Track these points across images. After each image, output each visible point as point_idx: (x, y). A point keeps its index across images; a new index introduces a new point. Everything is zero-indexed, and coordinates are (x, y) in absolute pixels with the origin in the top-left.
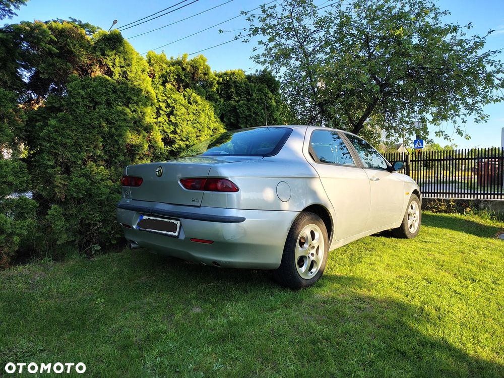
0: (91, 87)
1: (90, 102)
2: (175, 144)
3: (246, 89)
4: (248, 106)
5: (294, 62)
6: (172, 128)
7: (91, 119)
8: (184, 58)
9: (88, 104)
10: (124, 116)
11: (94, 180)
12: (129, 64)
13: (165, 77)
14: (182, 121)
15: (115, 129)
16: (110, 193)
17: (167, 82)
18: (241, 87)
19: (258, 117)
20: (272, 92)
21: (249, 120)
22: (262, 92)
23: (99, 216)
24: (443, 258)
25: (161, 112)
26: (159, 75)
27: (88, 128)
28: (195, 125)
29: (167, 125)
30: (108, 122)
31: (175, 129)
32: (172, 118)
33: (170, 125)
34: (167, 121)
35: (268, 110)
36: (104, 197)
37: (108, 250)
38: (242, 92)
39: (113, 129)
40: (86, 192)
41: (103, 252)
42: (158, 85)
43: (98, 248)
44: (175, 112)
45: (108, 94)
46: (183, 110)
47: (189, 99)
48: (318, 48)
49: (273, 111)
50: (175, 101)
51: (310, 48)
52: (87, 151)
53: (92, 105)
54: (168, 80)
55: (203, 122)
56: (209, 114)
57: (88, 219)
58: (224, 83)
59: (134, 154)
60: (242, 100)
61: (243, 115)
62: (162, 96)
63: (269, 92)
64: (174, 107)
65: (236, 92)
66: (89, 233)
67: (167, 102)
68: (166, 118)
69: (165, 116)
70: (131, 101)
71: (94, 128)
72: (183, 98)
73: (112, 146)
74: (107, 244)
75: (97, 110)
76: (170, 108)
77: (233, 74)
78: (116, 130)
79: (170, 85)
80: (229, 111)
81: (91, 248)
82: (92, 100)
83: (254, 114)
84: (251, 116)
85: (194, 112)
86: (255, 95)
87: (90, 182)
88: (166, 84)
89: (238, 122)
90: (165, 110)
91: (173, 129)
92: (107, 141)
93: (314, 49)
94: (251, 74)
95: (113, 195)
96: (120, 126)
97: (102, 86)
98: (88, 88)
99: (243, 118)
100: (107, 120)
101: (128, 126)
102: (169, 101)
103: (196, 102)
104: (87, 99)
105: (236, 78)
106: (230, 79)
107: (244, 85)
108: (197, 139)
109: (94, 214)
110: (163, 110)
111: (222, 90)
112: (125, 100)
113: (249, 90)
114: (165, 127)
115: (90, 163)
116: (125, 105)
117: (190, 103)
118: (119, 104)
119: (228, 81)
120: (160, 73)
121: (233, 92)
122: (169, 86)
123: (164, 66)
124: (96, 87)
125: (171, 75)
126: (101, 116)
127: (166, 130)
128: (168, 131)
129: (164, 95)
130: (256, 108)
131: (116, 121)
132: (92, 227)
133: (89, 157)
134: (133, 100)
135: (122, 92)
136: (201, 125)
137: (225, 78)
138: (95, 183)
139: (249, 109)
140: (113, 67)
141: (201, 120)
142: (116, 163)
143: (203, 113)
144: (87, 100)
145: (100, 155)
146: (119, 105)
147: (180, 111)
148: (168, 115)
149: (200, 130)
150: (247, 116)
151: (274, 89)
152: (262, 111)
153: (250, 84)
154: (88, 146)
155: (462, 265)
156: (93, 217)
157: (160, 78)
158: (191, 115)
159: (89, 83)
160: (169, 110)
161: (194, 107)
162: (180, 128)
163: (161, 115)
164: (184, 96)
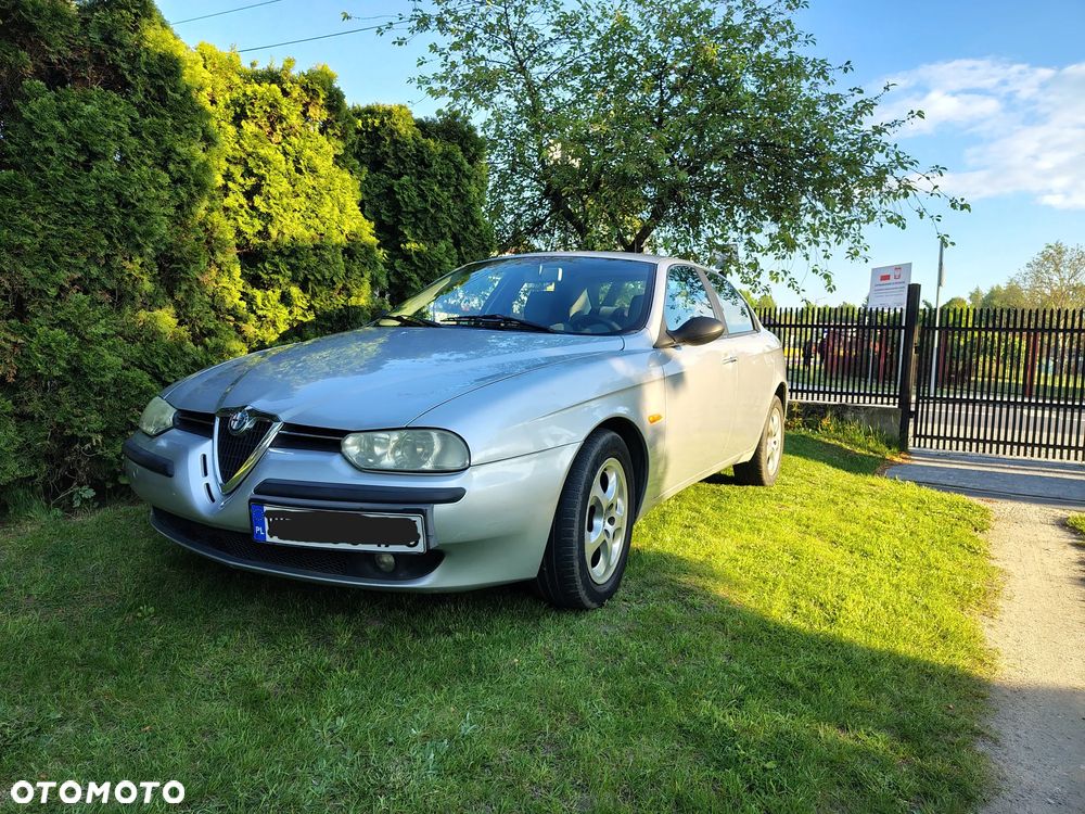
0: (81, 116)
1: (77, 150)
2: (264, 262)
3: (417, 150)
4: (420, 188)
5: (504, 100)
6: (258, 225)
7: (81, 193)
8: (285, 69)
9: (73, 155)
10: (157, 190)
11: (87, 337)
12: (172, 71)
13: (242, 106)
14: (282, 211)
15: (136, 218)
16: (123, 368)
17: (246, 117)
18: (406, 146)
19: (440, 215)
20: (470, 162)
21: (420, 220)
22: (451, 161)
23: (95, 420)
24: (805, 512)
25: (230, 184)
26: (224, 99)
27: (74, 213)
28: (309, 222)
29: (246, 216)
30: (120, 201)
31: (265, 228)
32: (258, 200)
33: (252, 217)
34: (246, 206)
35: (462, 201)
36: (111, 375)
37: (109, 497)
38: (407, 156)
39: (132, 220)
40: (69, 363)
41: (96, 504)
42: (223, 123)
43: (90, 493)
44: (265, 189)
45: (120, 137)
46: (285, 186)
47: (297, 161)
48: (555, 77)
49: (473, 205)
50: (266, 162)
51: (538, 72)
52: (69, 266)
53: (82, 159)
54: (249, 113)
55: (328, 216)
56: (342, 200)
57: (71, 427)
58: (366, 131)
59: (175, 281)
60: (407, 174)
61: (410, 208)
62: (234, 149)
63: (465, 162)
64: (262, 178)
65: (395, 154)
66: (68, 459)
67: (246, 163)
68: (243, 201)
69: (241, 196)
70: (175, 156)
71: (86, 213)
72: (281, 157)
73: (125, 259)
74: (109, 485)
75: (95, 171)
76: (254, 179)
77: (389, 113)
78: (140, 220)
79: (253, 125)
80: (377, 196)
81: (71, 495)
82: (85, 148)
83: (432, 206)
84: (426, 210)
85: (310, 191)
86: (435, 166)
87: (78, 339)
88: (243, 123)
89: (399, 222)
90: (241, 181)
91: (261, 228)
92: (116, 247)
93: (548, 78)
94: (427, 118)
95: (127, 372)
96: (148, 213)
97: (106, 116)
98: (75, 117)
99: (408, 213)
100: (119, 196)
101: (165, 215)
102: (251, 163)
103: (313, 171)
104: (71, 143)
105: (395, 124)
106: (382, 122)
107: (412, 141)
108: (316, 255)
109: (84, 415)
110: (234, 182)
111: (362, 146)
112: (159, 154)
113: (422, 153)
114: (240, 219)
115: (76, 296)
116: (159, 164)
117: (299, 171)
118: (147, 160)
119: (376, 129)
120: (227, 96)
121: (386, 153)
122: (249, 127)
123: (237, 80)
124: (92, 117)
125: (257, 104)
126: (104, 187)
127: (244, 228)
128: (248, 231)
129: (237, 146)
130: (438, 195)
131: (139, 200)
132: (77, 446)
133: (73, 283)
134: (179, 155)
135: (153, 134)
136: (324, 224)
137: (370, 121)
138: (90, 342)
139: (422, 195)
140: (131, 72)
141: (325, 211)
142: (133, 299)
143: (327, 197)
144: (71, 146)
145: (98, 279)
146: (145, 164)
147: (278, 185)
148: (249, 195)
149: (322, 235)
150: (417, 211)
151: (474, 156)
152: (450, 201)
153: (424, 141)
154: (72, 255)
155: (843, 525)
156: (82, 422)
157: (227, 107)
158: (302, 198)
159: (77, 107)
160: (251, 182)
161: (308, 180)
162: (279, 226)
163: (230, 194)
164: (285, 153)
